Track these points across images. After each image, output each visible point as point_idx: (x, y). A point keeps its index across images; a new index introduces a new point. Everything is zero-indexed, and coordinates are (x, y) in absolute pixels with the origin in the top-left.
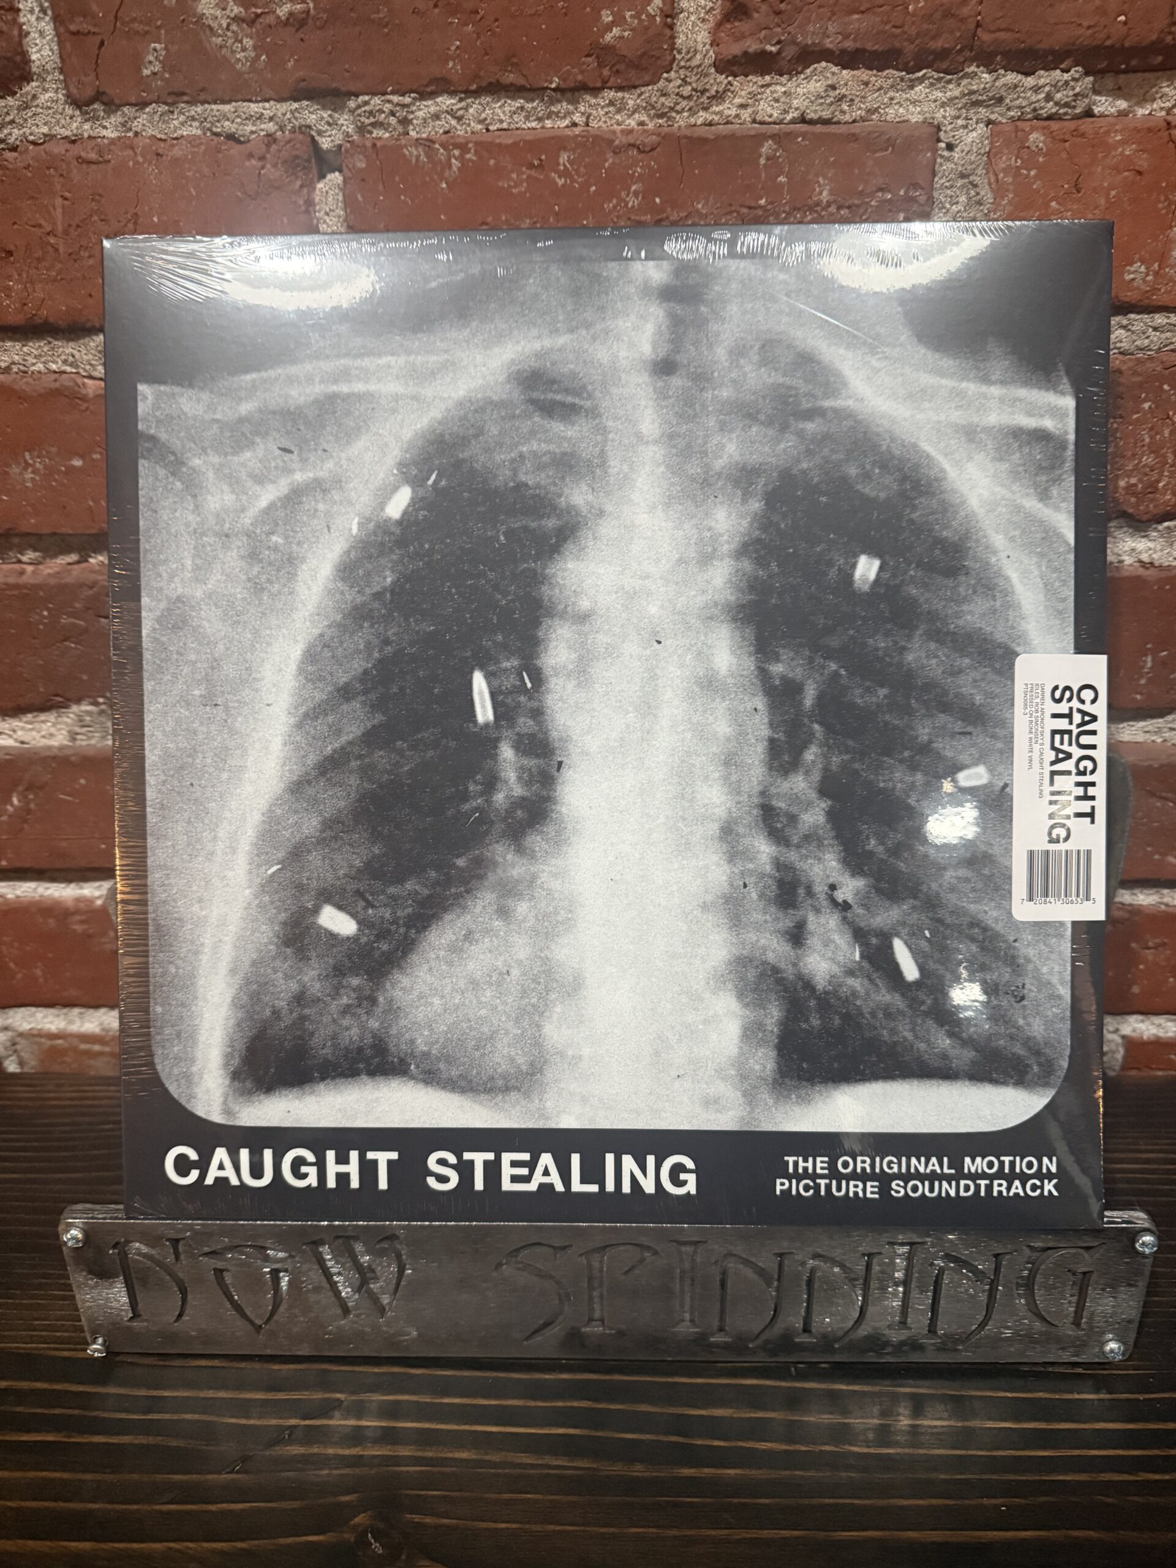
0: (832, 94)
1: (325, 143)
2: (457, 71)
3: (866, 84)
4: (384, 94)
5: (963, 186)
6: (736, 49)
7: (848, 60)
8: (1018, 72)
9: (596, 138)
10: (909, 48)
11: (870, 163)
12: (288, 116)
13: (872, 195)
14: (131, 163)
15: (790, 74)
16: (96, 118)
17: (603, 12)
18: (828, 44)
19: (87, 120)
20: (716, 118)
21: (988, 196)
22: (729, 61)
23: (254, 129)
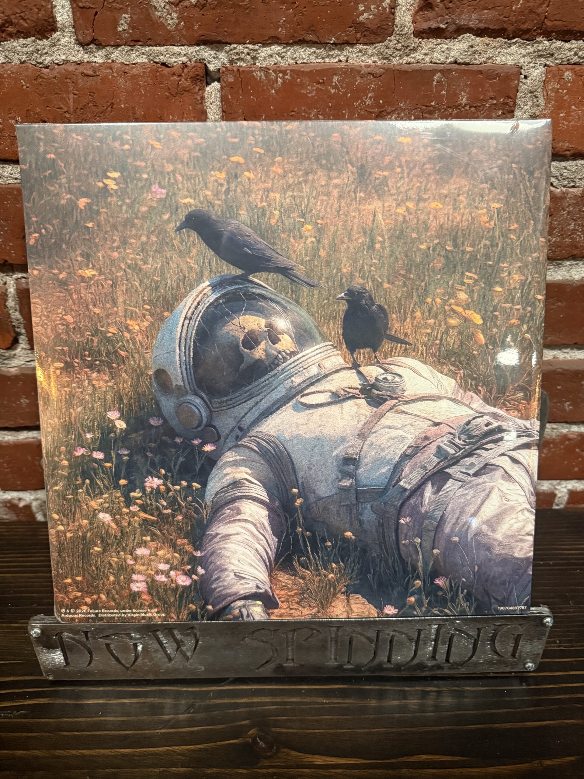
0: (471, 50)
1: (211, 68)
2: (283, 34)
3: (488, 45)
4: (244, 44)
5: (531, 97)
6: (425, 26)
7: (480, 33)
8: (562, 41)
9: (352, 69)
10: (511, 28)
11: (487, 85)
12: (194, 54)
13: (487, 101)
14: (110, 77)
15: (450, 38)
16: (92, 52)
17: (360, 5)
18: (471, 24)
19: (86, 53)
20: (412, 60)
21: (542, 101)
22: (421, 32)
23: (176, 60)
